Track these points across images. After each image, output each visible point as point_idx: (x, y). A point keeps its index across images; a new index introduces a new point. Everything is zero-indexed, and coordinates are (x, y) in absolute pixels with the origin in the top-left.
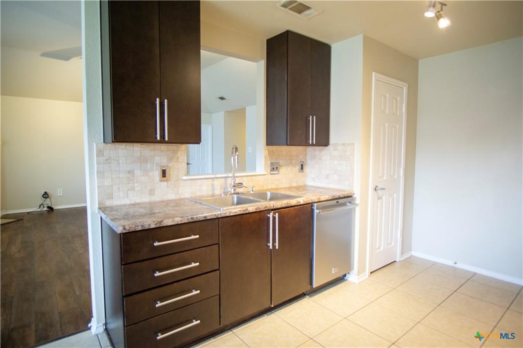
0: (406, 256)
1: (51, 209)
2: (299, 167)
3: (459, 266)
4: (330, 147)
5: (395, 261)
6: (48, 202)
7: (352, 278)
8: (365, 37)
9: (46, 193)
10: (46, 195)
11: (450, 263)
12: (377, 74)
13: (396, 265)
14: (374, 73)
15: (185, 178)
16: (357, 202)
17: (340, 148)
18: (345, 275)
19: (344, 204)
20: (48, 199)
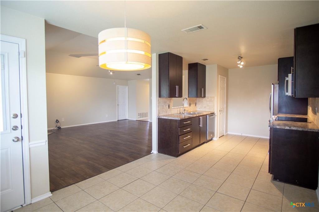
0: (227, 134)
1: (59, 128)
2: (195, 105)
3: (243, 135)
4: (206, 98)
5: (224, 135)
6: (58, 125)
7: (215, 139)
8: (218, 65)
9: (57, 120)
10: (57, 121)
11: (240, 134)
12: (221, 76)
13: (224, 136)
14: (219, 76)
15: (173, 108)
16: (216, 114)
17: (209, 98)
18: (212, 138)
19: (212, 115)
20: (59, 123)
